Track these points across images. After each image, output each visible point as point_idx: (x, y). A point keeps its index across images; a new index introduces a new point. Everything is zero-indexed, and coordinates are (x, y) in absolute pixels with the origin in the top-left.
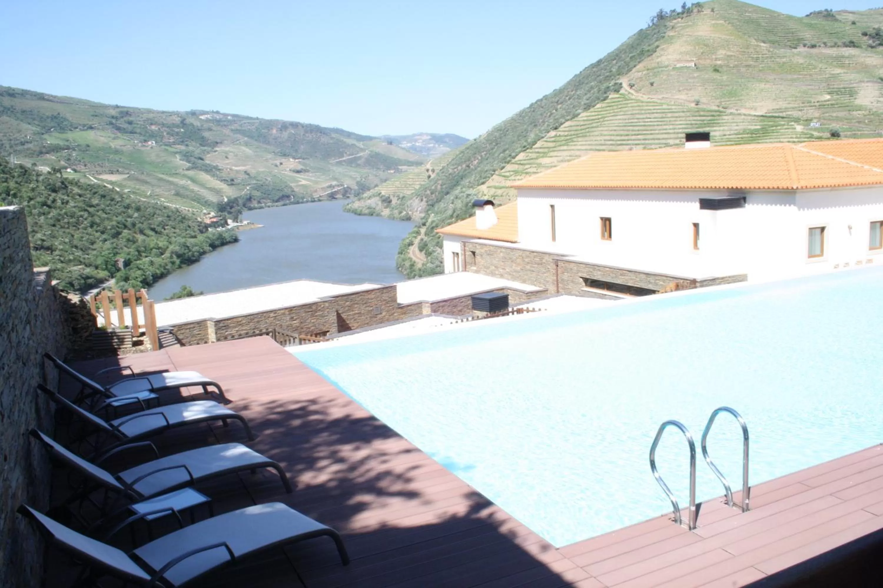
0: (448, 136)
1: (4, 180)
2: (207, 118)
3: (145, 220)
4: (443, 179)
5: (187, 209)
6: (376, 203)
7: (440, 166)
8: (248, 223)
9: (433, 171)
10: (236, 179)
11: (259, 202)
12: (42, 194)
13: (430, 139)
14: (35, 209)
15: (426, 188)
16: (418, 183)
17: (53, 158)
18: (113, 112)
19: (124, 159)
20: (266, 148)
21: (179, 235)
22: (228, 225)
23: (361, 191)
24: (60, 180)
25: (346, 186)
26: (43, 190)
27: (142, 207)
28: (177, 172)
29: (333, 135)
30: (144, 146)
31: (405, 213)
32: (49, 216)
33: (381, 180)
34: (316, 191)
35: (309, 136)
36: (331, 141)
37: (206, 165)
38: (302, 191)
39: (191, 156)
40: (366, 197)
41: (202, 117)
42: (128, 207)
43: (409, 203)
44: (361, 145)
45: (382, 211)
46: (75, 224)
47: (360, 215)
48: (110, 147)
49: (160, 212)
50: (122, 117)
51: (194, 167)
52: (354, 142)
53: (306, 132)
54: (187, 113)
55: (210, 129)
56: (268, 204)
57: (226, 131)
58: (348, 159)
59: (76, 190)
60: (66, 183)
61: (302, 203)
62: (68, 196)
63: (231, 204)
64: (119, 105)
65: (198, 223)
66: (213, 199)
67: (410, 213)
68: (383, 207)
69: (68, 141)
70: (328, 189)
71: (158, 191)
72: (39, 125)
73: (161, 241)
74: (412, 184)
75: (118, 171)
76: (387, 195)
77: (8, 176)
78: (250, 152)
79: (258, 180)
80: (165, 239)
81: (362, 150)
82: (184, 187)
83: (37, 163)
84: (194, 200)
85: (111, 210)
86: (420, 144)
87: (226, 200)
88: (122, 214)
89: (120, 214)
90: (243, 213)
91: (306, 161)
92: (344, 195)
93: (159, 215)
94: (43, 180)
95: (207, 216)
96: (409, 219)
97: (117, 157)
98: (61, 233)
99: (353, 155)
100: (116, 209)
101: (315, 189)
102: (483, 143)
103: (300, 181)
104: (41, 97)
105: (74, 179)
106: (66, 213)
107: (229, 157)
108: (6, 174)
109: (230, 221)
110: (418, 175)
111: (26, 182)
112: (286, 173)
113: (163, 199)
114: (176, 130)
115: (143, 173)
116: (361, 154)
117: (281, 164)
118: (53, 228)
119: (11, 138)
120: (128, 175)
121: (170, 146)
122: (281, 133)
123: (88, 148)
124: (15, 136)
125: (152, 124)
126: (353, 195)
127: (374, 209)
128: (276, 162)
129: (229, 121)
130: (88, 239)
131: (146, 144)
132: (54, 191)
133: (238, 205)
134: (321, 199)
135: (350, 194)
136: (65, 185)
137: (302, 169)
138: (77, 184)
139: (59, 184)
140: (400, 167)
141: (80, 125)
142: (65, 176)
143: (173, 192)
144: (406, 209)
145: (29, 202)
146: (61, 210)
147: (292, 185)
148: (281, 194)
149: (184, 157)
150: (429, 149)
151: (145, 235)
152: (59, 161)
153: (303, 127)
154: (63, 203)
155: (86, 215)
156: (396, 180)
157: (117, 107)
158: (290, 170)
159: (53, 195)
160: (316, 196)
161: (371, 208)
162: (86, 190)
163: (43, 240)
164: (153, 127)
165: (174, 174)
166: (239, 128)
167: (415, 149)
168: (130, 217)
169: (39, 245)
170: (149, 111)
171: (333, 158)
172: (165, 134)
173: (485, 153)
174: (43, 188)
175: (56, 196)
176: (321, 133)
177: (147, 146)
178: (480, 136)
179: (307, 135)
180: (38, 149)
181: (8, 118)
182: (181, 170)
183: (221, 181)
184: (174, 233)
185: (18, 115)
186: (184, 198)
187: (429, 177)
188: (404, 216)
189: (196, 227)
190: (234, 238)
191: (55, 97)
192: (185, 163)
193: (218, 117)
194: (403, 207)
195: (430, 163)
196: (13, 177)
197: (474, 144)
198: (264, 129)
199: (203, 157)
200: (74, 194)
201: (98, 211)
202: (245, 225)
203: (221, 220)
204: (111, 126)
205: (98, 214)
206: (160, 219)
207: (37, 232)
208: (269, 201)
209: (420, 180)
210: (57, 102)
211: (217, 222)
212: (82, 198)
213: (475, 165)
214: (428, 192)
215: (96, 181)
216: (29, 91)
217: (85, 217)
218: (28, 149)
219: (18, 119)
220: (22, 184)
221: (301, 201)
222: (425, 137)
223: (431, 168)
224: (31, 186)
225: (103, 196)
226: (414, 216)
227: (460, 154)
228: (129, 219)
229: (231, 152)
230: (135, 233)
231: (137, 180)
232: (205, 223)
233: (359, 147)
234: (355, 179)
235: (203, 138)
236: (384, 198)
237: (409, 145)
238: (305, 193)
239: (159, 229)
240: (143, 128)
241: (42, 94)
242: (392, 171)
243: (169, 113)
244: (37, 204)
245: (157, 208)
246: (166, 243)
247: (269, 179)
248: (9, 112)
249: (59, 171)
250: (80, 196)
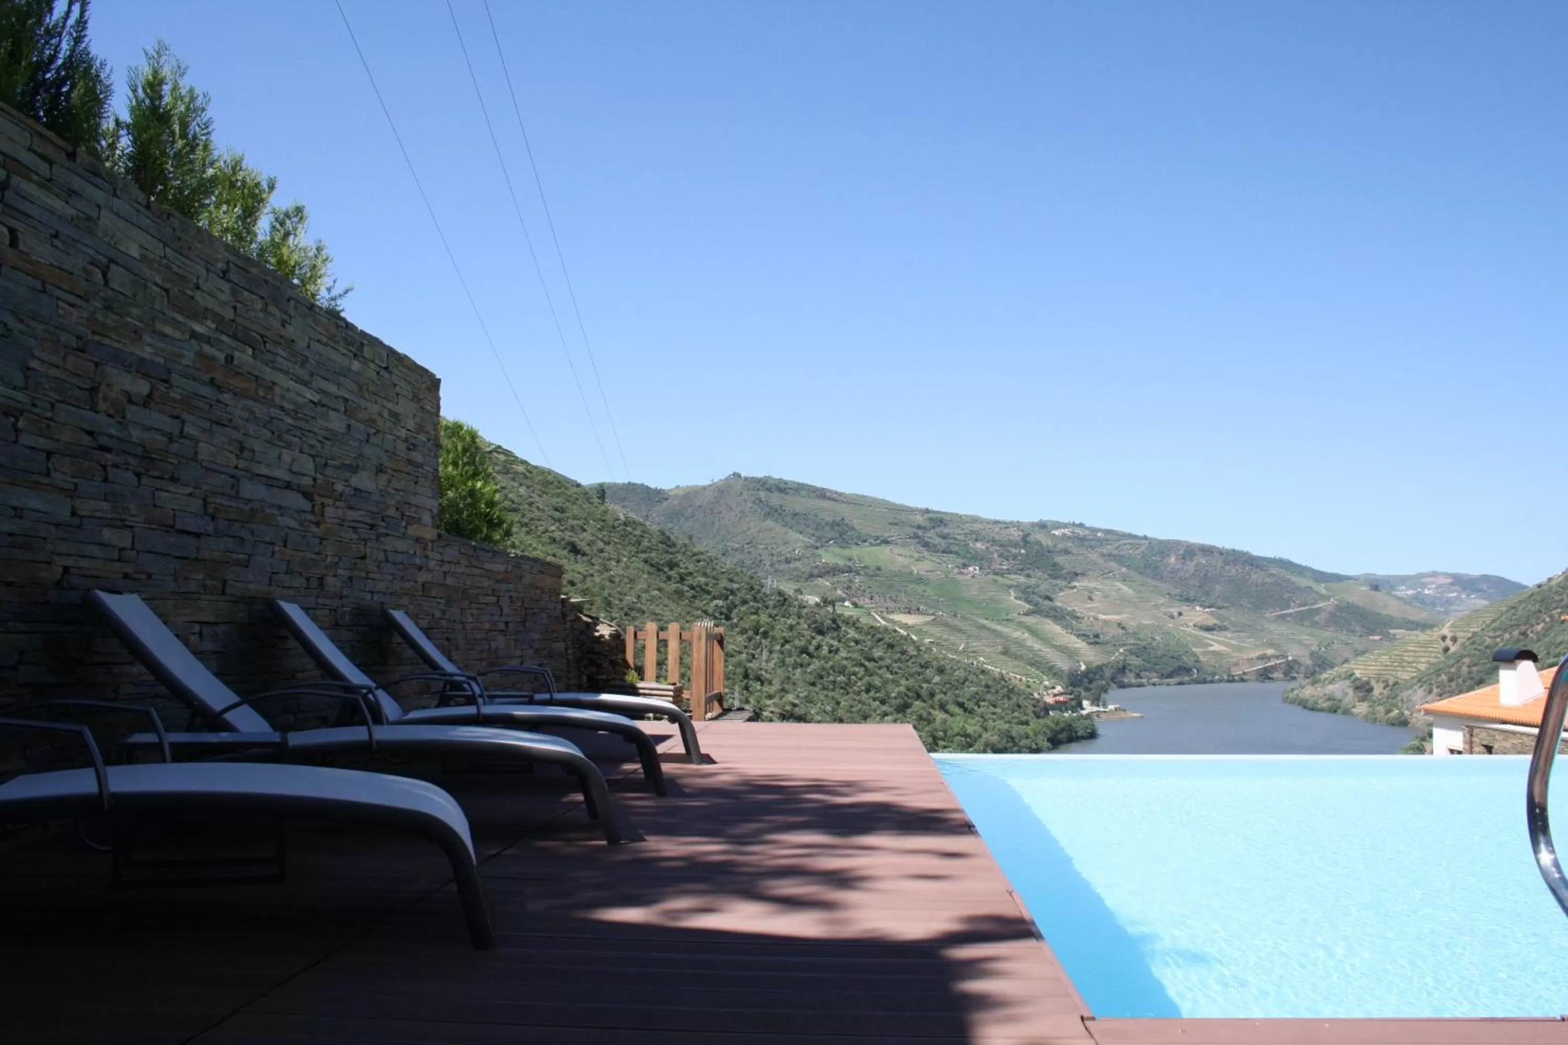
0: (1486, 578)
1: (754, 610)
2: (1064, 534)
3: (950, 689)
4: (1474, 655)
5: (1018, 677)
6: (1343, 691)
7: (1468, 632)
8: (1116, 709)
9: (1454, 639)
10: (1103, 634)
11: (1138, 676)
12: (803, 636)
13: (1452, 584)
14: (790, 656)
15: (1439, 670)
16: (1423, 660)
17: (828, 583)
18: (920, 519)
19: (930, 591)
20: (1157, 587)
21: (1002, 718)
22: (1083, 709)
23: (1317, 669)
24: (831, 617)
25: (1290, 658)
26: (805, 629)
27: (948, 667)
28: (1009, 617)
29: (1274, 571)
30: (961, 573)
31: (1397, 711)
32: (809, 670)
33: (1356, 650)
34: (1236, 664)
35: (1233, 571)
36: (1269, 580)
37: (1055, 609)
38: (1213, 662)
39: (1033, 593)
40: (1325, 679)
41: (1056, 533)
42: (925, 666)
43: (1405, 694)
44: (1321, 588)
45: (1354, 707)
46: (843, 685)
47: (1313, 709)
48: (911, 573)
49: (974, 677)
50: (934, 528)
51: (1037, 611)
52: (1310, 583)
53: (1226, 563)
54: (1033, 525)
55: (1067, 552)
56: (1153, 680)
57: (1093, 556)
58: (1296, 612)
59: (852, 633)
60: (839, 622)
61: (1211, 682)
62: (839, 641)
63: (1091, 676)
64: (930, 508)
65: (1034, 702)
66: (1063, 664)
67: (1406, 712)
68: (1356, 700)
69: (850, 559)
70: (1260, 662)
71: (975, 644)
72: (813, 535)
73: (970, 725)
74: (1413, 662)
75: (918, 609)
76: (1365, 679)
77: (760, 605)
78: (1130, 591)
79: (1139, 639)
80: (978, 721)
81: (1324, 598)
82: (1020, 643)
83: (804, 591)
84: (1032, 665)
85: (900, 668)
86: (1431, 592)
87: (1083, 667)
88: (916, 676)
89: (912, 675)
90: (1110, 691)
91: (1221, 612)
92: (1286, 674)
93: (972, 682)
94: (807, 614)
95: (1050, 692)
96: (1404, 723)
97: (919, 589)
98: (822, 697)
99: (1304, 606)
100: (908, 667)
101: (1235, 660)
102: (1556, 593)
103: (1212, 645)
104: (822, 494)
105: (852, 617)
106: (832, 667)
107: (1094, 597)
108: (759, 602)
109: (1085, 703)
110: (1426, 645)
111: (784, 616)
112: (1187, 629)
113: (982, 659)
114: (1014, 551)
115: (955, 616)
116: (1321, 605)
117: (1180, 614)
118: (811, 688)
119: (774, 552)
120: (933, 617)
121: (1002, 575)
122: (1183, 564)
123: (878, 572)
124: (779, 550)
125: (977, 540)
126: (1302, 675)
127: (1340, 701)
128: (1172, 610)
129: (1100, 540)
130: (860, 710)
131: (965, 571)
132: (821, 632)
133: (1102, 677)
134: (1246, 677)
135: (1297, 673)
136: (836, 624)
137: (1215, 625)
138: (853, 623)
139: (828, 622)
140: (1392, 631)
141: (871, 536)
142: (839, 612)
143: (1000, 648)
144: (1400, 705)
145: (782, 646)
146: (827, 662)
147: (1196, 650)
148: (1177, 665)
149: (1021, 595)
150: (1449, 602)
151: (947, 712)
152: (835, 589)
153: (1221, 554)
154: (830, 652)
155: (861, 671)
156: (1382, 652)
157: (927, 511)
158: (1195, 626)
159: (819, 638)
160: (1237, 672)
161: (1334, 700)
162: (868, 634)
163: (795, 705)
164: (978, 545)
165: (1003, 620)
166: (1116, 552)
167: (1422, 601)
168: (928, 681)
169: (787, 711)
170: (975, 520)
171: (1271, 610)
172: (995, 555)
173: (1559, 610)
174: (806, 626)
175: (823, 640)
176: (1252, 565)
177: (967, 574)
178: (1550, 579)
179: (1227, 568)
180: (807, 570)
181: (773, 523)
182: (1015, 615)
183: (1078, 636)
184: (994, 713)
185: (787, 519)
186: (1016, 659)
187: (1446, 650)
188: (1393, 718)
189: (1030, 707)
190: (1089, 731)
191: (841, 494)
192: (1022, 603)
193: (1081, 533)
194: (1394, 701)
195: (1448, 625)
196: (767, 608)
197: (1538, 593)
198: (1155, 555)
199: (1053, 596)
200: (849, 639)
201: (880, 668)
202: (1111, 711)
203: (1071, 699)
204: (916, 540)
205: (880, 672)
206: (973, 689)
207: (787, 692)
208: (1155, 674)
209: (1427, 654)
210: (843, 502)
211: (1064, 703)
212: (859, 647)
213: (1537, 633)
214: (1444, 677)
215: (883, 623)
216: (807, 485)
217: (859, 676)
218: (796, 569)
219: (786, 525)
220: (777, 618)
221: (1209, 678)
222: (1442, 580)
223: (1449, 635)
224: (789, 622)
225: (891, 646)
226: (1414, 720)
227: (1507, 612)
228: (925, 685)
229: (1098, 590)
230: (932, 707)
231: (946, 625)
232: (1045, 702)
233: (1317, 593)
234: (1308, 646)
235: (1055, 565)
236: (1358, 683)
237: (1410, 592)
238: (1217, 665)
239: (970, 705)
240: (964, 546)
241: (824, 489)
242: (1377, 638)
243: (1005, 523)
244: (794, 650)
245: (970, 672)
246: (978, 728)
247: (1157, 638)
248: (776, 515)
249: (833, 603)
250: (857, 642)
